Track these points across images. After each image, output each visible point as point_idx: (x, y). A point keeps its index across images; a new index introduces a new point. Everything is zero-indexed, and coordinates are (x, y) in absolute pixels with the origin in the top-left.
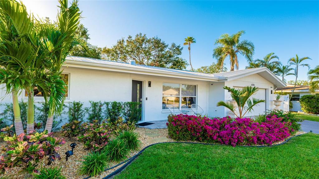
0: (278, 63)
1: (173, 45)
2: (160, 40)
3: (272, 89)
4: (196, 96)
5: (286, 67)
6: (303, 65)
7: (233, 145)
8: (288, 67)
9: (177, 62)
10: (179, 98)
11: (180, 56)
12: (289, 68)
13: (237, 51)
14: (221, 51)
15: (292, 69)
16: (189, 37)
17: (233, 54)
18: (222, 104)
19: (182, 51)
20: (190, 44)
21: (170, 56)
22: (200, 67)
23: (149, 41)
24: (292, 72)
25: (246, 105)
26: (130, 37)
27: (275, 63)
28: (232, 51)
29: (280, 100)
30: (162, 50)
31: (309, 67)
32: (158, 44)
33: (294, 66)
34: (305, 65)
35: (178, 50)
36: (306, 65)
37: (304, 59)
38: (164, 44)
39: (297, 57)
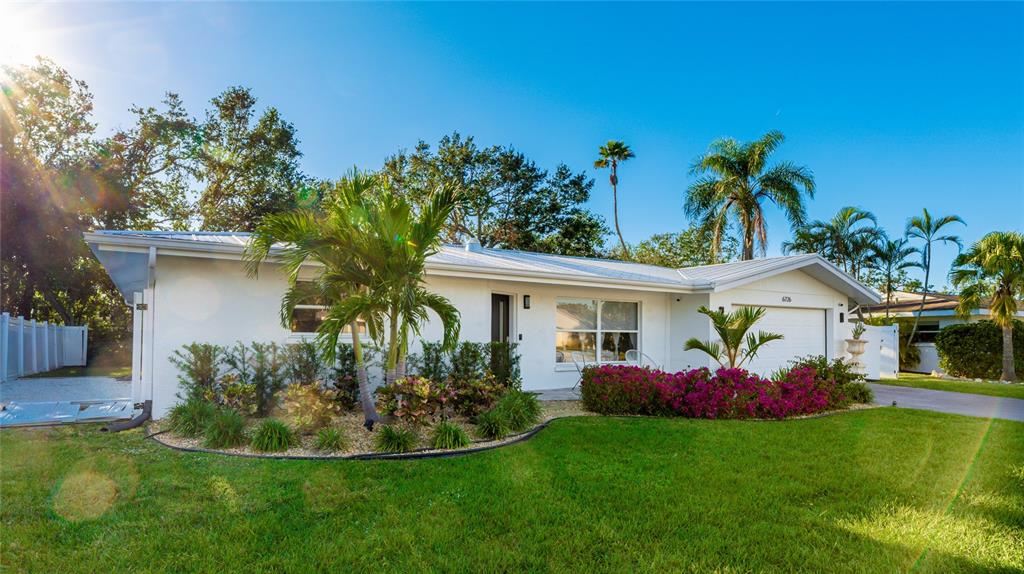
0: (876, 234)
1: (563, 173)
2: (522, 157)
3: (844, 309)
4: (636, 329)
5: (897, 245)
6: (943, 238)
7: (709, 418)
8: (901, 244)
9: (578, 226)
10: (595, 334)
11: (583, 207)
12: (904, 247)
13: (761, 193)
14: (712, 193)
15: (912, 250)
16: (614, 141)
17: (749, 204)
18: (694, 344)
19: (591, 192)
20: (615, 165)
21: (555, 208)
22: (647, 238)
23: (483, 159)
24: (917, 257)
25: (744, 345)
26: (423, 147)
27: (865, 231)
28: (747, 192)
29: (861, 338)
30: (526, 189)
31: (959, 244)
32: (514, 168)
33: (918, 243)
34: (948, 239)
35: (579, 188)
36: (953, 239)
37: (946, 220)
38: (533, 170)
39: (927, 216)
